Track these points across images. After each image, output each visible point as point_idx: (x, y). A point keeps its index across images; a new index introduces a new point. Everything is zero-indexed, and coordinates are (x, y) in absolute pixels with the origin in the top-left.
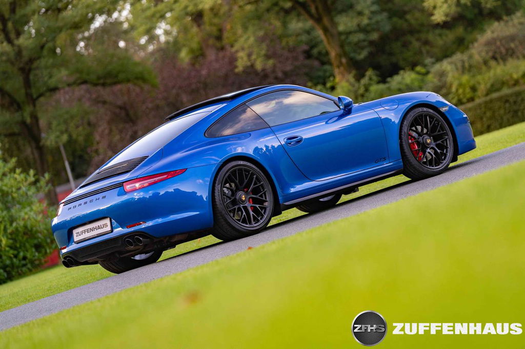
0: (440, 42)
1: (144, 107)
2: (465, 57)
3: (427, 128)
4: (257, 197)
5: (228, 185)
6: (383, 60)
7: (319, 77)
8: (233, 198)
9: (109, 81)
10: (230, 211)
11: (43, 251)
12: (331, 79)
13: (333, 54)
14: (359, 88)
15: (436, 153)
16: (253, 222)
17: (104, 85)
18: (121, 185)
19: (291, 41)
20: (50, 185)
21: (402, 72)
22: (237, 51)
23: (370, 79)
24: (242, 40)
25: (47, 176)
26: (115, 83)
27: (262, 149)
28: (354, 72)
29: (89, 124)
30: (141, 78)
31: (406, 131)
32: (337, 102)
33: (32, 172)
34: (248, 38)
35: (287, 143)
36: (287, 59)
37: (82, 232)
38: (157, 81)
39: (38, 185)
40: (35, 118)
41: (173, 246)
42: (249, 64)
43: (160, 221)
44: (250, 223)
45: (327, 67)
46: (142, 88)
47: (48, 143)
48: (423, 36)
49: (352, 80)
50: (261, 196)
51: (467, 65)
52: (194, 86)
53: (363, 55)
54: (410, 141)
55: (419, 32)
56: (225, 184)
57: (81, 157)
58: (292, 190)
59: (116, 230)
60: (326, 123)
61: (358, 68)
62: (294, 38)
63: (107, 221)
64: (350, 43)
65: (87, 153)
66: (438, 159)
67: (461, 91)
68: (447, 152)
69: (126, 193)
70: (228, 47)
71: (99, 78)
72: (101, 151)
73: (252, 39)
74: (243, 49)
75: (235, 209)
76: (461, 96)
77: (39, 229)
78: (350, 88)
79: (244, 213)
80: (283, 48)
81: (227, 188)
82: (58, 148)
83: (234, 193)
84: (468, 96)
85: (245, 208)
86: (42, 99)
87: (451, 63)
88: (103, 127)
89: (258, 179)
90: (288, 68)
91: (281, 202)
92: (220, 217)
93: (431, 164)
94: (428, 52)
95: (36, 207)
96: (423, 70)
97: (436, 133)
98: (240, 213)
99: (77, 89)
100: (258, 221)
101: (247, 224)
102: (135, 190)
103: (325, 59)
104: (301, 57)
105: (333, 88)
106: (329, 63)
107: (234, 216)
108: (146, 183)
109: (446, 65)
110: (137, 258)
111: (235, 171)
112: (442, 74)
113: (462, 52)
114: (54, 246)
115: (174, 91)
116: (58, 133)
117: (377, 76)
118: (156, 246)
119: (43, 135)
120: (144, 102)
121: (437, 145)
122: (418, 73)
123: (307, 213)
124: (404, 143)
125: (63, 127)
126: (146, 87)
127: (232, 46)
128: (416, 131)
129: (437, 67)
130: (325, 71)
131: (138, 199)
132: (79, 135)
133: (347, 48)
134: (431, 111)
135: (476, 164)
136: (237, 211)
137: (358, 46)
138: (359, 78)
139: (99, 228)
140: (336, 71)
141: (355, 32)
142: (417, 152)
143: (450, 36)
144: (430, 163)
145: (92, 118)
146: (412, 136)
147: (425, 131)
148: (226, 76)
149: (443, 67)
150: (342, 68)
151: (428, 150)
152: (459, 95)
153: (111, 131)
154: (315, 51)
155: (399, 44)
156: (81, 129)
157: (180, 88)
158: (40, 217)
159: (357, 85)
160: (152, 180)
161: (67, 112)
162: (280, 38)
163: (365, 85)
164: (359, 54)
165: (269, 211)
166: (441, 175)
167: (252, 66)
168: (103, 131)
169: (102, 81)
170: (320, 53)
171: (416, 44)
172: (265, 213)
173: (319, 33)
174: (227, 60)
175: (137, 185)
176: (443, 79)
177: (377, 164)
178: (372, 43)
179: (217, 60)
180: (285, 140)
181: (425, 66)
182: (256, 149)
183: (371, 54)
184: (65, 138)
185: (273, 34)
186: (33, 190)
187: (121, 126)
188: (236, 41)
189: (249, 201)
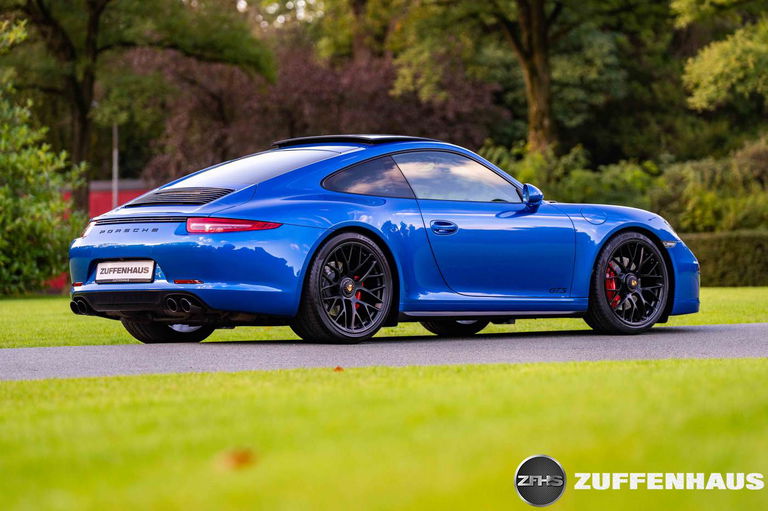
0: (689, 135)
1: (246, 105)
2: (719, 167)
3: (637, 263)
4: (370, 292)
5: (333, 263)
6: (602, 136)
7: (505, 134)
8: (335, 284)
9: (208, 54)
10: (326, 301)
11: (47, 269)
12: (522, 143)
13: (533, 109)
14: (556, 167)
15: (639, 302)
16: (353, 327)
17: (200, 58)
18: (184, 219)
19: (480, 73)
20: (83, 180)
21: (623, 163)
22: (400, 66)
23: (576, 159)
24: (411, 52)
25: (83, 165)
26: (216, 61)
27: (395, 226)
28: (555, 143)
29: (163, 106)
30: (254, 64)
31: (606, 259)
32: (521, 191)
33: (64, 155)
34: (421, 52)
35: (433, 228)
36: (467, 96)
37: (110, 270)
38: (276, 74)
39: (68, 174)
40: (90, 77)
41: (231, 325)
42: (411, 88)
43: (224, 286)
44: (349, 327)
45: (520, 124)
46: (251, 79)
47: (98, 117)
48: (668, 119)
49: (550, 153)
50: (375, 293)
51: (718, 178)
52: (325, 96)
53: (575, 121)
54: (608, 276)
55: (665, 112)
56: (330, 261)
57: (137, 149)
58: (422, 297)
59: (157, 282)
60: (497, 216)
61: (564, 138)
62: (485, 68)
63: (150, 265)
64: (562, 99)
65: (147, 145)
66: (640, 312)
67: (698, 212)
68: (655, 305)
69: (187, 233)
70: (389, 55)
71: (196, 46)
72: (169, 148)
73: (426, 55)
74: (409, 65)
75: (333, 300)
76: (697, 220)
77: (50, 238)
78: (545, 164)
79: (344, 310)
80: (466, 79)
81: (332, 268)
82: (109, 131)
83: (338, 277)
84: (708, 222)
85: (348, 303)
86: (108, 54)
87: (696, 169)
88: (181, 117)
89: (378, 268)
90: (465, 109)
91: (400, 309)
92: (309, 306)
93: (627, 317)
94: (668, 144)
95: (57, 205)
96: (654, 169)
97: (648, 275)
98: (339, 307)
99: (160, 52)
100: (361, 327)
101: (344, 326)
102: (202, 233)
103: (521, 112)
104: (488, 99)
105: (519, 157)
106: (525, 118)
107: (329, 310)
108: (220, 227)
109: (688, 170)
110: (177, 328)
111: (349, 247)
112: (679, 181)
113: (717, 159)
114: (64, 267)
115: (296, 96)
116: (116, 108)
117: (587, 157)
118: (206, 320)
119: (95, 104)
120: (248, 98)
121: (644, 293)
122: (646, 170)
123: (433, 334)
124: (598, 276)
125: (125, 102)
126: (257, 77)
127: (395, 56)
128: (621, 264)
129: (676, 169)
130: (516, 128)
131: (202, 246)
132: (145, 118)
133: (557, 106)
134: (650, 242)
135: (691, 334)
136: (336, 305)
137: (573, 107)
138: (561, 152)
139: (136, 271)
140: (531, 134)
141: (575, 86)
142: (614, 294)
143: (707, 131)
144: (627, 314)
145: (170, 100)
146: (612, 269)
147: (633, 267)
148: (374, 96)
149: (684, 172)
150: (540, 133)
151: (630, 296)
152: (694, 218)
153: (190, 125)
154: (510, 96)
155: (631, 120)
156: (149, 111)
157: (306, 92)
158: (56, 221)
159: (554, 162)
160: (229, 226)
161: (137, 82)
162: (466, 63)
163: (565, 165)
164: (571, 119)
165: (380, 317)
166: (637, 336)
167: (416, 92)
168: (179, 123)
169: (198, 52)
170: (515, 101)
171: (655, 128)
172: (373, 318)
173: (523, 73)
174: (382, 72)
175: (208, 227)
176: (679, 188)
177: (550, 295)
178: (593, 108)
179: (368, 69)
180: (432, 224)
181: (658, 162)
182: (388, 225)
183: (587, 124)
184: (123, 117)
185: (459, 56)
186: (59, 179)
187: (206, 122)
188: (403, 50)
189: (356, 295)
